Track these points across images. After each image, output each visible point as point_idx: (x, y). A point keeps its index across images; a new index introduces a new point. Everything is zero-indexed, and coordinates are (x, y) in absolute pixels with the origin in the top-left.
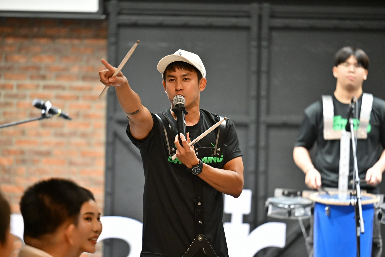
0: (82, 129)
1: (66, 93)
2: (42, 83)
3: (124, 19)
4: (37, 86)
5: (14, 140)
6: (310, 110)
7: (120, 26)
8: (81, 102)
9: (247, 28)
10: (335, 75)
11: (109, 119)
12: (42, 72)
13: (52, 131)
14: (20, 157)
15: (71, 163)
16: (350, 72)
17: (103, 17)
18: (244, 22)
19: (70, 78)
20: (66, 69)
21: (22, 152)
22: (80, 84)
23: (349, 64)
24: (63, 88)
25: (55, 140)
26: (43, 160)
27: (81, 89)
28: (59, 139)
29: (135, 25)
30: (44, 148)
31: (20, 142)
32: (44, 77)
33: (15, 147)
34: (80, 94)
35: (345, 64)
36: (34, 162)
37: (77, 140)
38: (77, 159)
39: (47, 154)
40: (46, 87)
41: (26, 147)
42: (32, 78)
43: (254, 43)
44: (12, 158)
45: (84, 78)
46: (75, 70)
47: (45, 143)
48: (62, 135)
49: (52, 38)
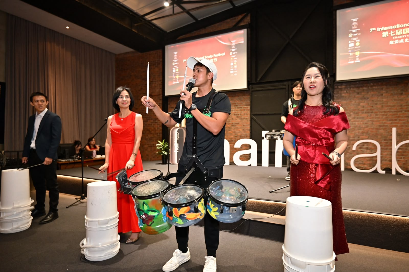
0: (246, 117)
1: (242, 109)
2: (236, 107)
3: (253, 89)
4: (236, 108)
5: (231, 121)
6: (284, 104)
7: (252, 91)
8: (245, 111)
9: (285, 88)
10: (293, 91)
11: (250, 114)
12: (237, 105)
13: (239, 118)
14: (232, 125)
15: (244, 126)
16: (298, 89)
17: (248, 89)
18: (284, 87)
19: (243, 105)
20: (241, 103)
21: (233, 123)
22: (245, 107)
23: (298, 87)
24: (241, 108)
25: (240, 120)
26: (237, 125)
27: (245, 108)
28: (241, 120)
29: (256, 91)
30: (237, 122)
31: (232, 121)
32: (237, 106)
33: (231, 122)
34: (245, 109)
35: (296, 87)
36: (235, 126)
37: (245, 120)
38: (245, 125)
39: (238, 124)
40: (237, 108)
41: (233, 122)
42: (234, 106)
43: (287, 92)
44: (230, 125)
45: (246, 105)
46: (244, 103)
47: (238, 121)
48: (241, 119)
49: (238, 96)
